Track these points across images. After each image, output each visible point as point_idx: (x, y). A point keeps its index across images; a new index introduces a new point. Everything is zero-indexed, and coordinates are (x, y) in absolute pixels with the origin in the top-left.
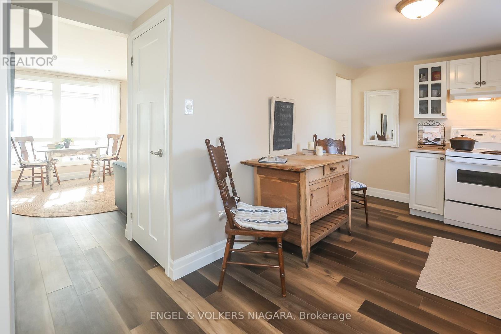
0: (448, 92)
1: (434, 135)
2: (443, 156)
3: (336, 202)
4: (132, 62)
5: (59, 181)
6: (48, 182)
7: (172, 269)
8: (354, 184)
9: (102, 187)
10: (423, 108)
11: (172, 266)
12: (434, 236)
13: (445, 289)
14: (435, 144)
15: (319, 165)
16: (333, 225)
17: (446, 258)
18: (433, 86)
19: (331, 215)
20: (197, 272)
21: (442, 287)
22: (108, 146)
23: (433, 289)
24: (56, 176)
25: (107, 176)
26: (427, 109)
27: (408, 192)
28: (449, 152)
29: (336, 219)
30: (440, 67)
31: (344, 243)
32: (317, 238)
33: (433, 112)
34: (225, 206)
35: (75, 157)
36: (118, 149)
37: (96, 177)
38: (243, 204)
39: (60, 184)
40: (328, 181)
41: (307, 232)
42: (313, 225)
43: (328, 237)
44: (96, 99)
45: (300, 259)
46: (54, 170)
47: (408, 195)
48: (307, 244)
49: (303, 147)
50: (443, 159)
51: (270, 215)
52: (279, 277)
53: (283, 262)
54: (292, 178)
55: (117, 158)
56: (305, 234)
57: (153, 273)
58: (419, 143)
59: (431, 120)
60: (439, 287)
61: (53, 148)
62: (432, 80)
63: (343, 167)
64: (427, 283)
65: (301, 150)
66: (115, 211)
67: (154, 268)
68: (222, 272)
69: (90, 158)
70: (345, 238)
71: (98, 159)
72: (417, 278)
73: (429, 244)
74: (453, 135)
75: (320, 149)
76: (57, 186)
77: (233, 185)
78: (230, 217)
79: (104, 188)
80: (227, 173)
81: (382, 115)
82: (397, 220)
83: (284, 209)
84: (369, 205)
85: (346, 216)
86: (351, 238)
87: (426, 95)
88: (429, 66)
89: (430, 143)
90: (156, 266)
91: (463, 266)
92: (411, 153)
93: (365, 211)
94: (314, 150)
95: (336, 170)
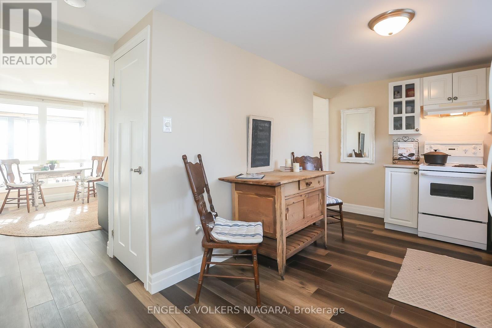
0: (422, 108)
1: (408, 151)
2: (417, 170)
3: (312, 217)
4: (113, 83)
5: (44, 203)
6: (33, 204)
7: (150, 283)
8: (330, 200)
9: (86, 207)
10: (398, 124)
11: (150, 280)
12: (408, 249)
13: (417, 298)
14: (410, 160)
15: (294, 179)
16: (308, 238)
17: (419, 269)
18: (407, 103)
19: (306, 229)
20: (176, 286)
21: (413, 296)
22: (93, 167)
23: (404, 298)
24: (41, 197)
25: (92, 198)
26: (401, 125)
27: (384, 207)
28: (423, 166)
29: (313, 234)
30: (414, 84)
31: (320, 256)
32: (292, 251)
33: (407, 128)
34: (202, 220)
35: (60, 179)
36: (102, 171)
37: (81, 198)
38: (221, 219)
39: (45, 206)
40: (303, 196)
41: (283, 245)
42: (288, 239)
43: (303, 251)
44: (81, 123)
45: (276, 272)
46: (39, 192)
47: (383, 210)
48: (283, 256)
49: (281, 164)
50: (417, 173)
51: (246, 229)
52: (254, 289)
53: (258, 275)
54: (268, 193)
55: (101, 179)
56: (280, 247)
57: (132, 287)
58: (394, 159)
59: (405, 136)
60: (410, 296)
61: (39, 170)
62: (406, 97)
63: (319, 182)
64: (399, 292)
65: (279, 167)
66: (98, 230)
67: (134, 283)
68: (199, 284)
69: (74, 180)
70: (322, 252)
71: (83, 181)
72: (389, 288)
73: (402, 256)
74: (427, 150)
75: (297, 166)
76: (42, 207)
77: (210, 201)
78: (207, 231)
79: (88, 208)
80: (205, 189)
81: (359, 133)
82: (372, 234)
83: (260, 223)
84: (345, 220)
85: (322, 230)
86: (327, 252)
87: (400, 112)
88: (403, 83)
89: (404, 159)
90: (136, 281)
91: (435, 276)
92: (386, 168)
93: (341, 226)
94: (291, 167)
95: (311, 185)
